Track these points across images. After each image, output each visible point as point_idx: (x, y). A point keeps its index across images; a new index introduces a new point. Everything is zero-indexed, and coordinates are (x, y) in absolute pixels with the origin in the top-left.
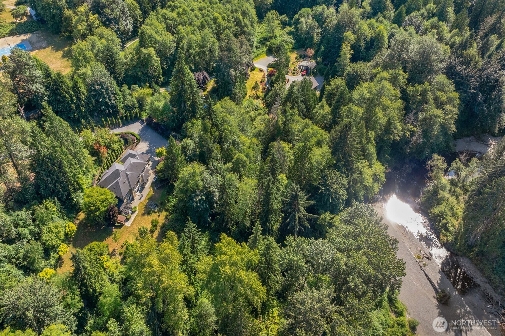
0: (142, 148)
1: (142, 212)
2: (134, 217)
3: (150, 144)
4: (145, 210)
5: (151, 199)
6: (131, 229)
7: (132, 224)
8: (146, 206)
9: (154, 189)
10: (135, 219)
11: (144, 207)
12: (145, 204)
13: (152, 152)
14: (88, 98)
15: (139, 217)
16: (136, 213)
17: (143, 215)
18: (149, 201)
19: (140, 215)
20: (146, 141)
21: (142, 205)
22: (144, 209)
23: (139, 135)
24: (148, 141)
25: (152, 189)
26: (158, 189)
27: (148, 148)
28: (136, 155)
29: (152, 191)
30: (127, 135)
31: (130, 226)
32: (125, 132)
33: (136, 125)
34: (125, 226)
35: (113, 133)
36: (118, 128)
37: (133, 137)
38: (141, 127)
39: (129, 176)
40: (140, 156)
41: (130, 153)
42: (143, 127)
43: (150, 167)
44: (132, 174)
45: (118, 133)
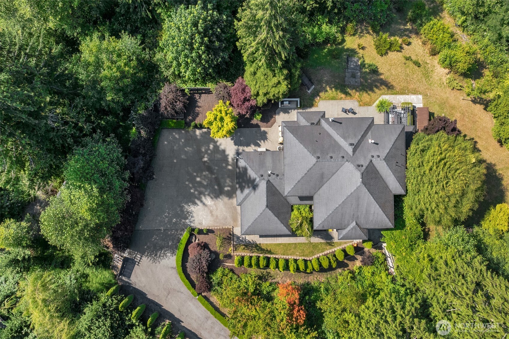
2: (398, 97)
6: (422, 88)
7: (415, 92)
10: (403, 92)
20: (184, 216)
21: (366, 98)
26: (311, 81)
29: (322, 94)
30: (193, 277)
31: (420, 94)
32: (189, 288)
33: (143, 279)
34: (424, 104)
35: (207, 318)
36: (183, 324)
37: (193, 252)
38: (144, 258)
39: (355, 141)
40: (262, 172)
41: (267, 206)
42: (142, 253)
43: (259, 146)
44: (345, 138)
45: (203, 304)
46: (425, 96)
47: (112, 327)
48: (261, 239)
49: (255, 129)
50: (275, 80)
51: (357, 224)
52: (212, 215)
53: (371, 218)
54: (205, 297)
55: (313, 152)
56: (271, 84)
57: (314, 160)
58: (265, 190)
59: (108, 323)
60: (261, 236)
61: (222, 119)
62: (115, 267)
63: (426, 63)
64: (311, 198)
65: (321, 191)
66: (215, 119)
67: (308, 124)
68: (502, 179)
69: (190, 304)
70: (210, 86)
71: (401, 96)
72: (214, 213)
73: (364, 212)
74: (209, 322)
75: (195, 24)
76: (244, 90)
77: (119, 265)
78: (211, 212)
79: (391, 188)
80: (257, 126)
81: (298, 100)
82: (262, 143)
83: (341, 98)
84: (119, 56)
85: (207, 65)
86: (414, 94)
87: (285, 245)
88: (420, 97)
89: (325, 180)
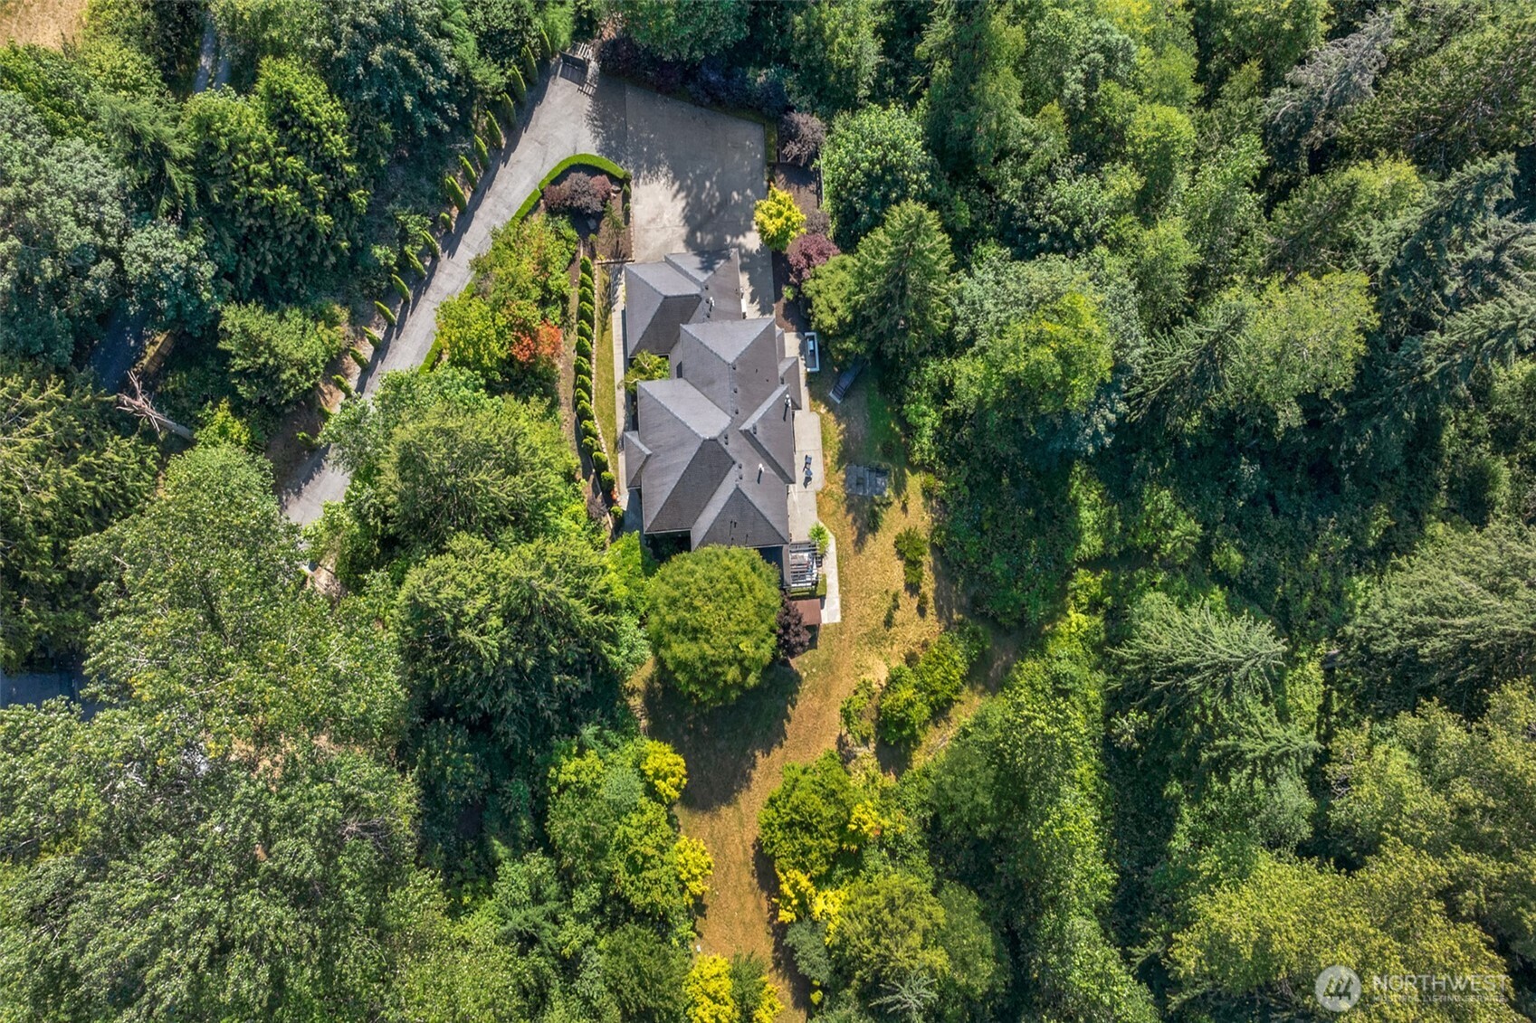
0: (660, 215)
1: (851, 536)
2: (835, 571)
3: (678, 174)
4: (855, 520)
5: (846, 457)
6: (852, 623)
7: (845, 607)
8: (849, 497)
9: (831, 407)
10: (843, 581)
11: (843, 509)
12: (838, 490)
13: (710, 217)
14: (359, 129)
15: (853, 562)
16: (832, 549)
17: (860, 542)
18: (847, 472)
19: (851, 550)
20: (653, 166)
21: (830, 506)
22: (850, 518)
23: (606, 150)
24: (659, 163)
25: (823, 410)
26: (845, 395)
27: (680, 204)
28: (696, 299)
29: (831, 417)
30: (566, 184)
31: (843, 618)
32: (549, 175)
33: (559, 100)
34: (826, 627)
35: (509, 207)
36: (502, 166)
37: (599, 182)
38: (588, 101)
39: (759, 436)
40: (711, 289)
41: (666, 297)
42: (595, 97)
43: (752, 301)
44: (763, 419)
45: (529, 198)
46: (840, 629)
47: (503, 32)
48: (620, 315)
49: (772, 291)
50: (836, 303)
51: (648, 457)
52: (649, 222)
53: (657, 482)
54: (537, 205)
55: (741, 359)
56: (831, 295)
57: (730, 360)
58: (688, 293)
59: (509, 25)
60: (624, 312)
61: (780, 214)
62: (575, 48)
63: (892, 644)
64: (680, 375)
65: (690, 388)
66: (779, 202)
67: (781, 373)
68: (729, 805)
69: (529, 178)
70: (826, 203)
71: (836, 578)
72: (653, 226)
73: (664, 465)
74: (505, 211)
75: (894, 146)
76: (821, 253)
77: (579, 56)
78: (653, 220)
79: (700, 519)
80: (778, 296)
81: (817, 369)
82: (756, 306)
83: (825, 456)
84: (850, 34)
85: (849, 184)
86: (842, 606)
87: (611, 361)
88: (838, 619)
89: (705, 390)
